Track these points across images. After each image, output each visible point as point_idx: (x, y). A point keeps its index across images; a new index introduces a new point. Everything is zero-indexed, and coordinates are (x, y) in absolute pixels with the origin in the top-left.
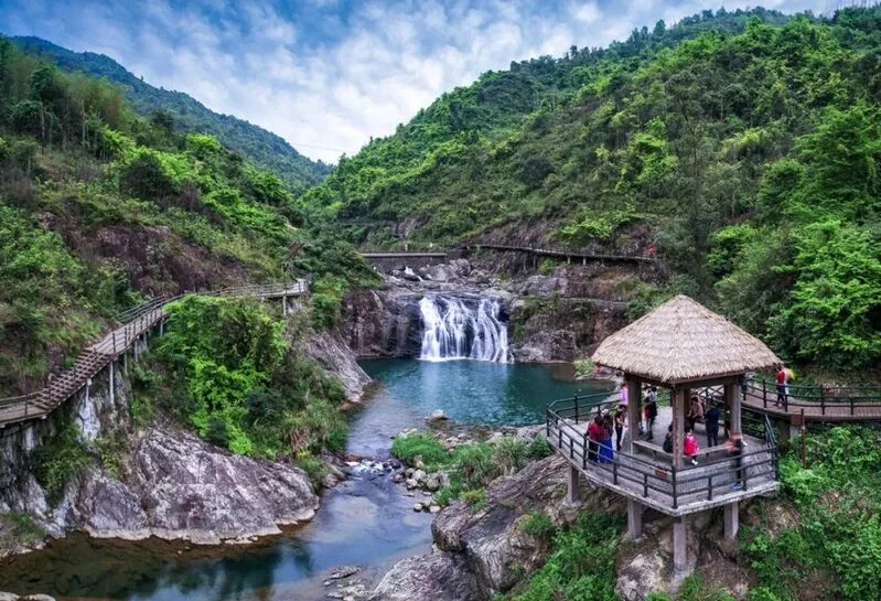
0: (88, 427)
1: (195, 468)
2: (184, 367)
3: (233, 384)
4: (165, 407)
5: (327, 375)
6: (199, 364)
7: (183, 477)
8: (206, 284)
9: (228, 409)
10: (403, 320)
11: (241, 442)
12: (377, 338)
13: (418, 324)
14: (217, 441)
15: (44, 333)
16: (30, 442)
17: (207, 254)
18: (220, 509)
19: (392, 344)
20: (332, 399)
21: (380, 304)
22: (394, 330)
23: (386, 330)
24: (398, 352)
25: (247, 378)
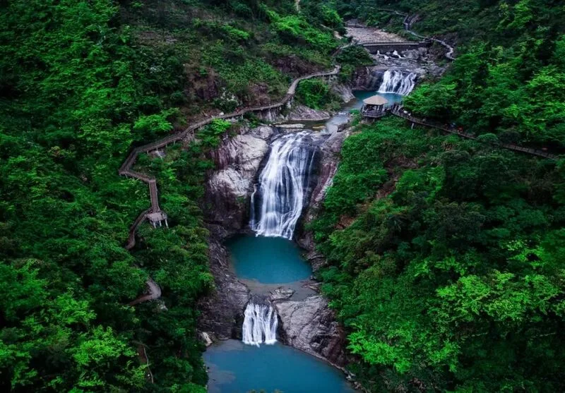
0: (289, 106)
1: (308, 111)
2: (304, 95)
3: (315, 98)
4: (301, 102)
5: (340, 96)
6: (308, 94)
7: (306, 112)
8: (308, 72)
9: (314, 102)
10: (376, 79)
11: (317, 108)
12: (364, 84)
13: (381, 80)
14: (312, 107)
15: (279, 91)
16: (280, 109)
17: (307, 62)
18: (313, 116)
19: (370, 86)
20: (340, 102)
21: (368, 73)
22: (371, 82)
23: (368, 82)
24: (371, 89)
25: (318, 96)
